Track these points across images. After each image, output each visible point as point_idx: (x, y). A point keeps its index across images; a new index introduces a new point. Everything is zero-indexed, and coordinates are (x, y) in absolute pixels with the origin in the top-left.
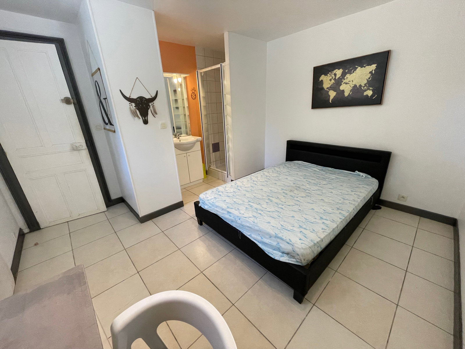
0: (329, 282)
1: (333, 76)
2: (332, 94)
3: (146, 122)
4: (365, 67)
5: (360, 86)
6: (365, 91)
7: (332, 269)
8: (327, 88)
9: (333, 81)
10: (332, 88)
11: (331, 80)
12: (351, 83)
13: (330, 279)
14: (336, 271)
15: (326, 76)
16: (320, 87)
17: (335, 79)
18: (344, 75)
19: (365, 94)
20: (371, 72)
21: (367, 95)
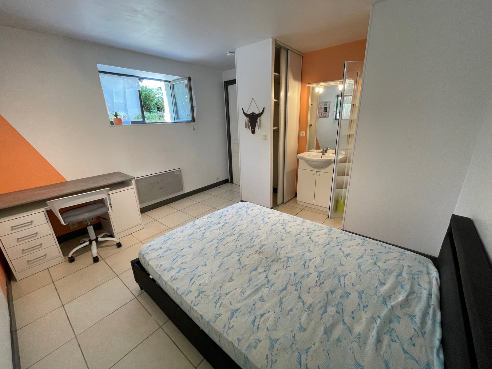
0: (151, 315)
3: (253, 132)
7: (165, 323)
13: (153, 317)
14: (161, 327)
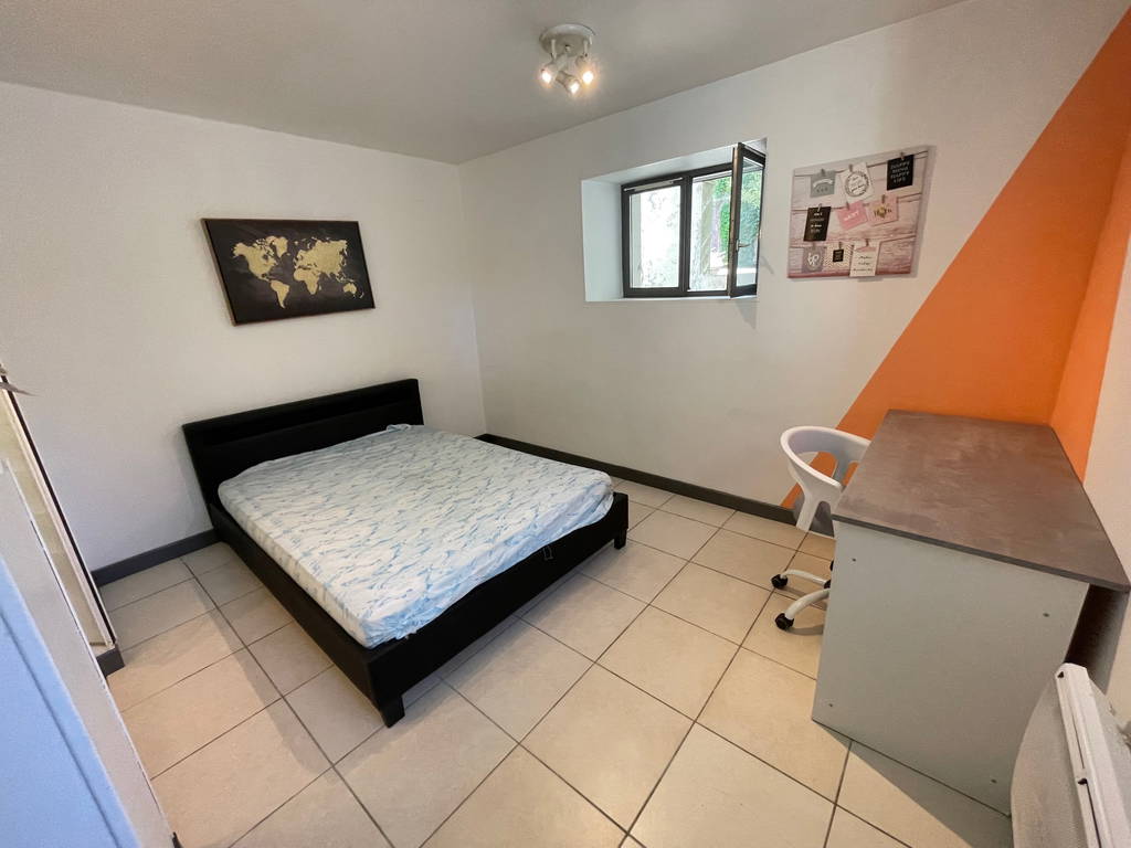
1: (269, 248)
2: (282, 290)
4: (328, 241)
5: (333, 275)
6: (345, 285)
8: (263, 275)
9: (272, 261)
10: (273, 275)
11: (265, 257)
12: (314, 269)
15: (250, 248)
16: (242, 271)
17: (276, 256)
18: (293, 250)
19: (346, 289)
20: (342, 253)
21: (349, 292)
